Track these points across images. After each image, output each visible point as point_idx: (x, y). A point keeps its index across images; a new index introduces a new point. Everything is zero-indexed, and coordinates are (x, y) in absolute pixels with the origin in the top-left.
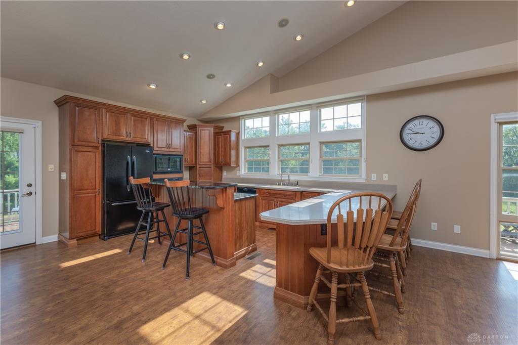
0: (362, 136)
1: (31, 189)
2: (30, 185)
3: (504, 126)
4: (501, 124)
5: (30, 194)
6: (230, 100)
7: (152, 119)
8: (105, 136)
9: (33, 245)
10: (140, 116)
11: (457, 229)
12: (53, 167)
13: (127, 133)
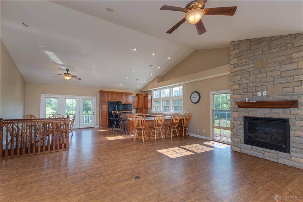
0: (182, 98)
1: (94, 114)
2: (94, 113)
3: (215, 95)
4: (214, 95)
5: (93, 115)
6: (147, 86)
7: (122, 94)
8: (109, 100)
9: (94, 128)
10: (118, 93)
11: (204, 131)
12: (98, 108)
13: (115, 99)
